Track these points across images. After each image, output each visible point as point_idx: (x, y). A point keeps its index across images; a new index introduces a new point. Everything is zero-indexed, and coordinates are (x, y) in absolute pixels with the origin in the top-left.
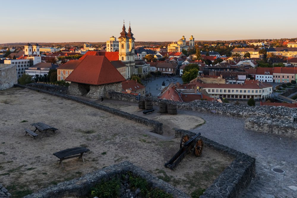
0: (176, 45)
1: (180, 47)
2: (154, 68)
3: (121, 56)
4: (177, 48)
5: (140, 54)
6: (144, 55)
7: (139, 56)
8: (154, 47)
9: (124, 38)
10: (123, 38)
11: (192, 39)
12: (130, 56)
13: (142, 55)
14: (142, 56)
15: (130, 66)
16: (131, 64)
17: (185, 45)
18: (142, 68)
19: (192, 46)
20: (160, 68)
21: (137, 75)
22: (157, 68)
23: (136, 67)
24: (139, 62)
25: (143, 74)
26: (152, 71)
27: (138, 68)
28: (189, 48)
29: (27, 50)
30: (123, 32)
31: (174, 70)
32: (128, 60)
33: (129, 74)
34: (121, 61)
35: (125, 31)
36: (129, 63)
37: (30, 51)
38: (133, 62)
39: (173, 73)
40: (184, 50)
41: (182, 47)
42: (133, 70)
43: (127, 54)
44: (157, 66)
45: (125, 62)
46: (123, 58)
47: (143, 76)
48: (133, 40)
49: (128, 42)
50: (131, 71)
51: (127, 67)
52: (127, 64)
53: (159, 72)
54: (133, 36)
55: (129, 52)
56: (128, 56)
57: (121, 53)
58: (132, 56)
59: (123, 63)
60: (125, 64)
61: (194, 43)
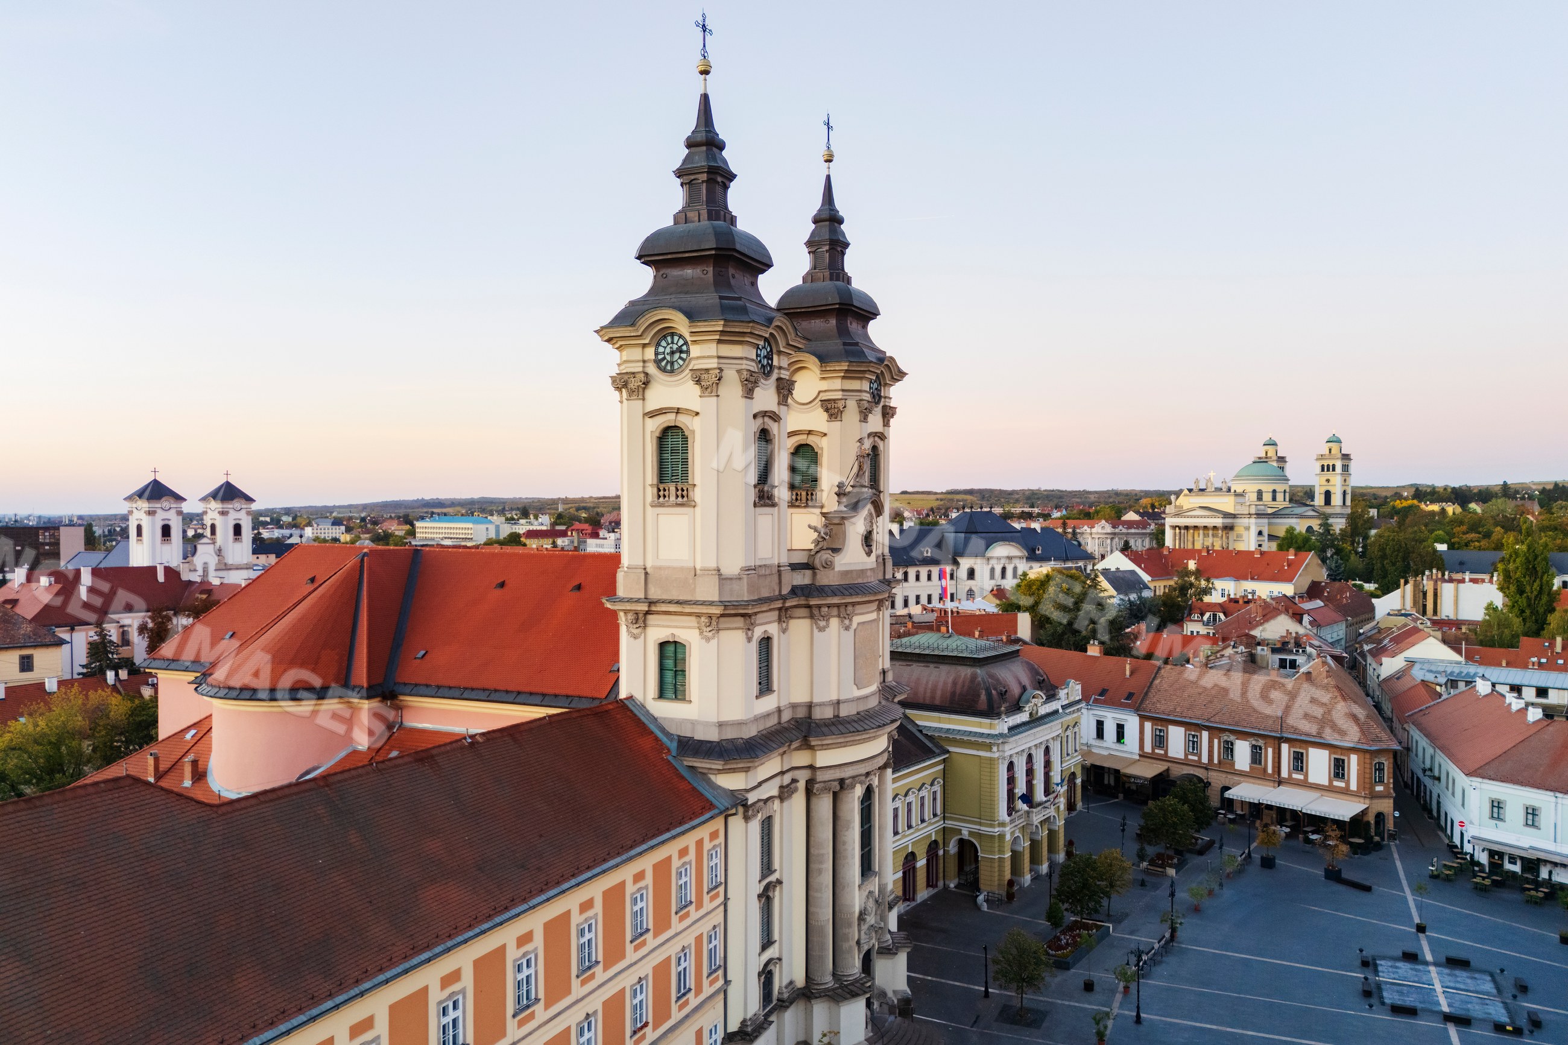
0: (1227, 504)
1: (1259, 516)
2: (1120, 730)
3: (642, 619)
4: (1231, 522)
5: (976, 564)
6: (1004, 570)
7: (971, 574)
8: (1056, 514)
9: (691, 315)
10: (681, 324)
11: (1339, 465)
12: (800, 626)
13: (992, 570)
14: (992, 577)
15: (790, 796)
16: (814, 757)
17: (1287, 504)
18: (991, 759)
19: (1338, 510)
20: (1200, 727)
21: (930, 845)
22: (1162, 722)
23: (918, 734)
24: (955, 683)
25: (1002, 836)
26: (1094, 750)
27: (937, 751)
28: (1315, 524)
29: (139, 528)
30: (682, 227)
31: (1380, 768)
32: (754, 688)
33: (776, 936)
34: (643, 706)
35: (718, 213)
36: (781, 750)
37: (169, 535)
38: (845, 711)
39: (1364, 812)
40: (1281, 532)
41: (1270, 511)
42: (853, 858)
43: (735, 586)
44: (1160, 704)
45: (721, 725)
46: (680, 656)
47: (1008, 855)
48: (866, 386)
49: (756, 383)
50: (820, 871)
51: (750, 813)
52: (734, 770)
53: (1177, 771)
54: (865, 327)
55: (784, 560)
56: (758, 632)
57: (646, 574)
58: (828, 626)
59: (673, 746)
60: (704, 775)
61: (1349, 491)
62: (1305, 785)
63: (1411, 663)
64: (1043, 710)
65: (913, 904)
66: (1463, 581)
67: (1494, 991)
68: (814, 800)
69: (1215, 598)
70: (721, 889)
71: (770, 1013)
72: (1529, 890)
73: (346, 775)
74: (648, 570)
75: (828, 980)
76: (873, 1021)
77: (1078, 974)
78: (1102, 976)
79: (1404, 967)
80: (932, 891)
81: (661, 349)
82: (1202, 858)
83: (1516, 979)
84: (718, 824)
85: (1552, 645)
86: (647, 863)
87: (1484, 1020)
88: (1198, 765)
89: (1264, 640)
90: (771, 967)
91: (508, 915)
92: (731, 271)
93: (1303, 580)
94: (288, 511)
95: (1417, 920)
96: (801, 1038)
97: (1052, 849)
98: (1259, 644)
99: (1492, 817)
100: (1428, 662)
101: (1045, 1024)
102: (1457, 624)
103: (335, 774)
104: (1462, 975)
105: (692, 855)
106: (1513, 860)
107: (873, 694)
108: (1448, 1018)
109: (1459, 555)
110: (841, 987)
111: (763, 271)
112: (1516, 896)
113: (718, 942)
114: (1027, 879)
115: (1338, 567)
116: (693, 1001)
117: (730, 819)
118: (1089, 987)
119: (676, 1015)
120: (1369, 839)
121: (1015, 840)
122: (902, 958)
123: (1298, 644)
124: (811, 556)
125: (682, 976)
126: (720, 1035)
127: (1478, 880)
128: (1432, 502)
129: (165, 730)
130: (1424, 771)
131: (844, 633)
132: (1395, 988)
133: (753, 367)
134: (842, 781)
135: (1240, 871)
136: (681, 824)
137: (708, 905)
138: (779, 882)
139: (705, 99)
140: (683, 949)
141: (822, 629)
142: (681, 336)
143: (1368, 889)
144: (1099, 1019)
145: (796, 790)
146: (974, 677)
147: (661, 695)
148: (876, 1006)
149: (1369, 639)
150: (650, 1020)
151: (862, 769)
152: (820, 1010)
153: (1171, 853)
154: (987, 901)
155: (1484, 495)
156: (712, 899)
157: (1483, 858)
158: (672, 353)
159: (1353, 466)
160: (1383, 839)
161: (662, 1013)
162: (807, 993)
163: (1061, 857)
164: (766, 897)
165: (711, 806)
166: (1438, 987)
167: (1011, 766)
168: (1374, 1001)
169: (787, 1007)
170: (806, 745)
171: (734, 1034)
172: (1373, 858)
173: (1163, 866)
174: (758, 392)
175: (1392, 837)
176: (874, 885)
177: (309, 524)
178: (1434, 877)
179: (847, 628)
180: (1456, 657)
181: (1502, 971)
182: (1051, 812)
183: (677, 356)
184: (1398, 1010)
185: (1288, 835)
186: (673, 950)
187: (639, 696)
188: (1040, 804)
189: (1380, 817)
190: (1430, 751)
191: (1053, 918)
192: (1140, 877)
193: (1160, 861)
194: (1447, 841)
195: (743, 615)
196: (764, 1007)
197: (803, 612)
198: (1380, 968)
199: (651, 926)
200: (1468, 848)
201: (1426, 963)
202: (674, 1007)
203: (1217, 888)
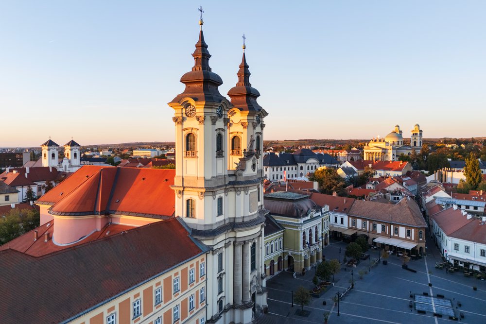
0: (383, 145)
1: (393, 149)
2: (342, 219)
3: (181, 193)
4: (385, 151)
5: (303, 165)
6: (312, 167)
7: (302, 168)
8: (332, 148)
9: (196, 99)
10: (192, 102)
11: (419, 133)
12: (232, 194)
13: (308, 167)
14: (308, 169)
15: (228, 246)
16: (236, 234)
17: (402, 146)
18: (298, 231)
19: (418, 147)
20: (366, 220)
21: (279, 257)
22: (355, 218)
23: (276, 223)
24: (287, 207)
25: (301, 255)
26: (334, 226)
27: (281, 228)
28: (411, 152)
29: (45, 154)
30: (194, 72)
31: (421, 233)
32: (216, 214)
33: (224, 290)
34: (182, 219)
35: (205, 68)
36: (225, 233)
37: (54, 157)
38: (246, 220)
39: (416, 247)
40: (400, 154)
41: (397, 148)
42: (248, 265)
43: (210, 183)
44: (354, 212)
45: (205, 225)
46: (193, 204)
47: (303, 261)
48: (255, 118)
49: (216, 120)
50: (238, 270)
51: (214, 252)
52: (209, 240)
53: (359, 233)
54: (256, 99)
55: (227, 174)
56: (217, 196)
57: (183, 179)
58: (240, 194)
59: (190, 232)
60: (200, 241)
61: (422, 141)
62: (398, 238)
63: (435, 198)
64: (315, 215)
65: (273, 276)
66: (454, 171)
67: (451, 306)
68: (236, 248)
69: (377, 176)
70: (205, 276)
71: (221, 313)
72: (466, 272)
73: (81, 246)
74: (184, 178)
75: (240, 303)
76: (255, 315)
77: (322, 299)
78: (329, 300)
79: (424, 298)
80: (279, 272)
81: (187, 110)
82: (365, 261)
83: (458, 302)
84: (204, 256)
85: (479, 193)
86: (179, 270)
87: (446, 315)
88: (366, 231)
89: (389, 191)
90: (222, 299)
91: (130, 289)
92: (209, 86)
93: (405, 171)
94: (96, 146)
95: (429, 282)
96: (232, 321)
97: (318, 258)
98: (387, 192)
99: (455, 249)
100: (441, 198)
101: (309, 316)
102: (452, 185)
103: (78, 245)
104: (441, 300)
105: (195, 266)
106: (461, 263)
107: (255, 214)
108: (435, 315)
109: (455, 162)
110: (244, 305)
111: (220, 85)
112: (462, 274)
113: (204, 292)
114: (309, 268)
115: (417, 166)
116: (195, 311)
117: (208, 255)
118: (324, 303)
119: (189, 316)
120: (417, 255)
121: (306, 256)
122: (265, 295)
123: (400, 192)
124: (235, 172)
125: (191, 304)
126: (204, 321)
127: (450, 269)
128: (450, 144)
129: (42, 223)
130: (436, 233)
131: (246, 196)
132: (420, 304)
133: (215, 115)
134: (244, 242)
135: (376, 265)
136: (190, 257)
137: (200, 281)
138: (224, 273)
139: (202, 32)
140: (192, 295)
141: (238, 195)
142: (193, 106)
143: (415, 272)
144: (326, 314)
145: (230, 244)
146: (293, 205)
147: (188, 216)
148: (256, 310)
149: (424, 190)
150: (180, 318)
151: (252, 238)
152: (237, 312)
153: (355, 259)
154: (296, 275)
155: (466, 142)
156: (202, 279)
157: (452, 262)
158: (191, 111)
159: (423, 134)
160: (422, 255)
161: (184, 315)
162: (233, 307)
163: (321, 261)
164: (220, 278)
165: (201, 251)
166: (433, 305)
167: (304, 233)
168: (413, 309)
169: (227, 312)
170: (233, 231)
171: (209, 320)
172: (418, 261)
173: (352, 264)
174: (217, 123)
175: (425, 255)
176: (256, 273)
177: (101, 151)
178: (437, 268)
179: (247, 194)
180: (449, 196)
181: (454, 299)
182: (318, 247)
183: (191, 112)
184: (420, 312)
185: (392, 254)
186: (188, 296)
187: (180, 216)
188: (314, 244)
189: (421, 248)
190: (438, 227)
191: (315, 281)
192: (344, 267)
193: (351, 262)
194: (442, 256)
195: (212, 192)
196: (219, 312)
197: (233, 189)
198: (416, 298)
199: (180, 289)
200: (448, 259)
201: (431, 296)
202: (189, 313)
203: (368, 271)
